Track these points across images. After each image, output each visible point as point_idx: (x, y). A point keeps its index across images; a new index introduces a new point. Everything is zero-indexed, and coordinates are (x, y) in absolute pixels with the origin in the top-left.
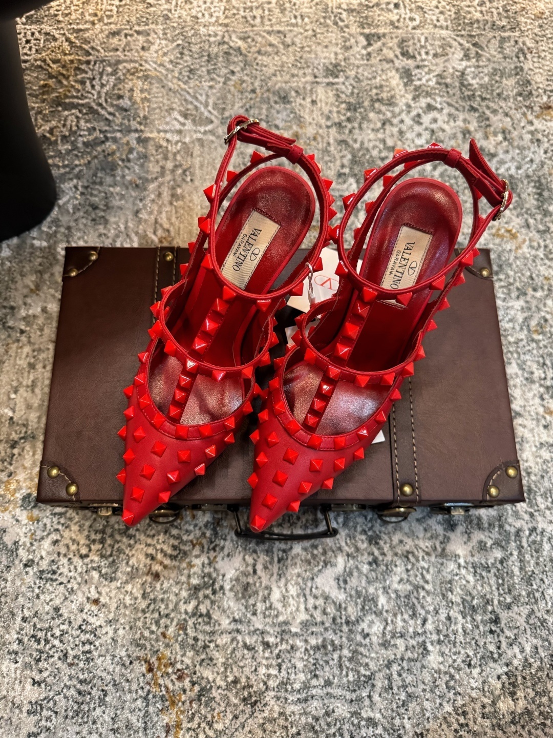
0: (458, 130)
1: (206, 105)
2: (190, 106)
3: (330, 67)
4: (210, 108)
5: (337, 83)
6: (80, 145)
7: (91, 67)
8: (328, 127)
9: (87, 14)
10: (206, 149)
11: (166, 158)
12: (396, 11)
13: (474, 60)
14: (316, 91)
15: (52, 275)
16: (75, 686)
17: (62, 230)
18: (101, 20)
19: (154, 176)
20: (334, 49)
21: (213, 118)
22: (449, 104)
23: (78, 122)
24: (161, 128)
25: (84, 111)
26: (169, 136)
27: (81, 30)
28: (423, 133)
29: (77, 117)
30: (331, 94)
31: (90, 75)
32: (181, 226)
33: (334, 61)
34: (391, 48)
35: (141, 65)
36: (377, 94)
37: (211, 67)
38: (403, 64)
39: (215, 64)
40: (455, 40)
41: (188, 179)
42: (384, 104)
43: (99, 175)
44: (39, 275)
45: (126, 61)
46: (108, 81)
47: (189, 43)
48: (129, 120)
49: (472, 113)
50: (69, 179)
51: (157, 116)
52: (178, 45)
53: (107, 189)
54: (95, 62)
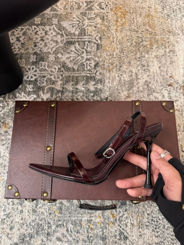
1: (176, 29)
2: (170, 28)
4: (177, 29)
6: (134, 43)
10: (180, 44)
11: (166, 48)
15: (133, 90)
16: (170, 237)
17: (134, 74)
19: (163, 54)
21: (179, 33)
23: (131, 34)
24: (162, 37)
25: (133, 31)
26: (165, 39)
31: (132, 17)
32: (176, 72)
35: (150, 13)
37: (175, 14)
41: (175, 55)
43: (143, 54)
44: (128, 91)
46: (139, 20)
47: (165, 5)
48: (150, 34)
50: (132, 56)
51: (159, 32)
52: (161, 6)
53: (147, 59)
54: (133, 12)
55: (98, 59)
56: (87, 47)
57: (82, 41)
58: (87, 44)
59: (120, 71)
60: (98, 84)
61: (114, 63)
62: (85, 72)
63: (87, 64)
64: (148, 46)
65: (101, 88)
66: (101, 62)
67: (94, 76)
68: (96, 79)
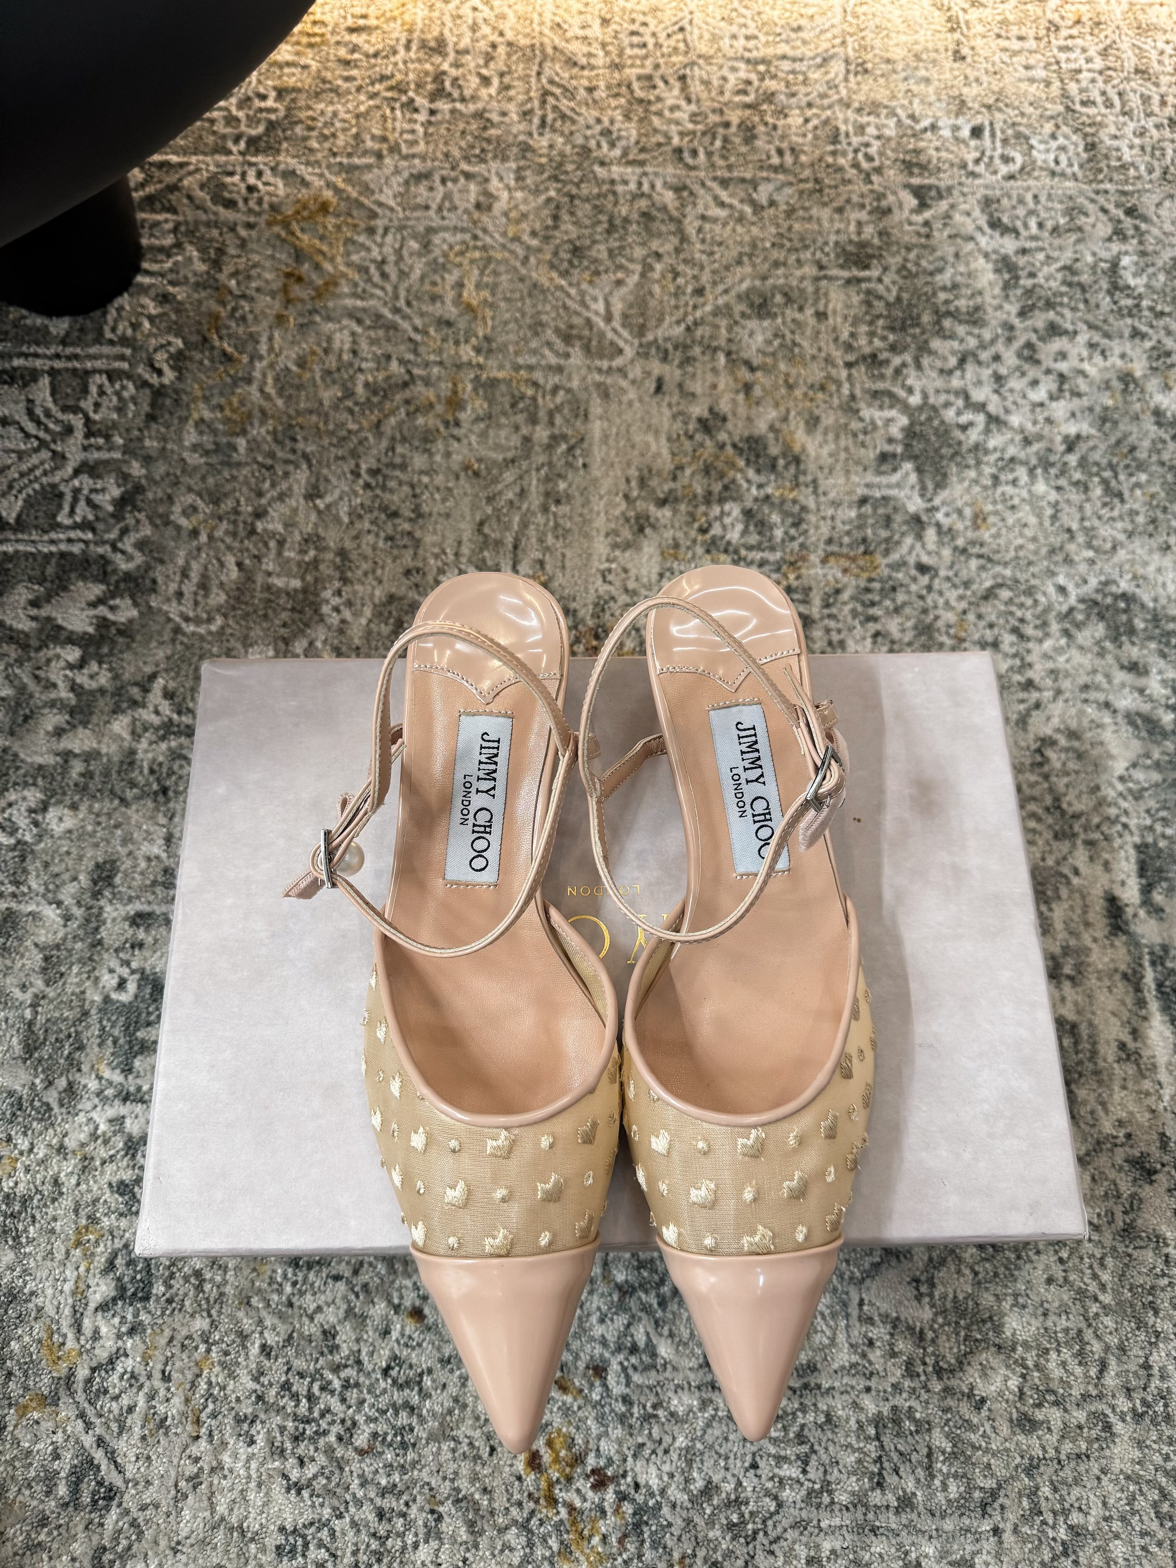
0: (1113, 375)
1: (608, 318)
2: (577, 321)
3: (850, 248)
4: (615, 324)
5: (868, 279)
6: (360, 390)
7: (378, 239)
8: (849, 365)
9: (368, 138)
10: (614, 407)
11: (533, 420)
12: (973, 143)
13: (1135, 241)
14: (826, 294)
16: (371, 1500)
17: (329, 556)
18: (394, 149)
19: (510, 455)
20: (855, 215)
21: (621, 344)
22: (1091, 326)
23: (354, 342)
24: (520, 361)
25: (368, 322)
26: (538, 376)
27: (357, 167)
28: (1043, 378)
29: (353, 334)
30: (856, 299)
31: (375, 253)
32: (569, 553)
33: (855, 238)
34: (968, 214)
35: (475, 237)
36: (947, 302)
37: (614, 244)
38: (994, 245)
39: (622, 239)
40: (1092, 201)
41: (579, 463)
42: (960, 322)
43: (399, 449)
44: (282, 646)
45: (446, 229)
46: (411, 268)
47: (572, 197)
48: (457, 343)
49: (1137, 341)
50: (337, 458)
51: (512, 337)
52: (549, 200)
53: (416, 479)
54: (386, 230)
55: (144, 471)
56: (97, 405)
57: (74, 371)
58: (100, 387)
59: (254, 538)
60: (118, 601)
61: (226, 495)
62: (53, 535)
63: (76, 491)
64: (439, 408)
65: (131, 621)
66: (156, 483)
67: (102, 557)
68: (115, 571)
